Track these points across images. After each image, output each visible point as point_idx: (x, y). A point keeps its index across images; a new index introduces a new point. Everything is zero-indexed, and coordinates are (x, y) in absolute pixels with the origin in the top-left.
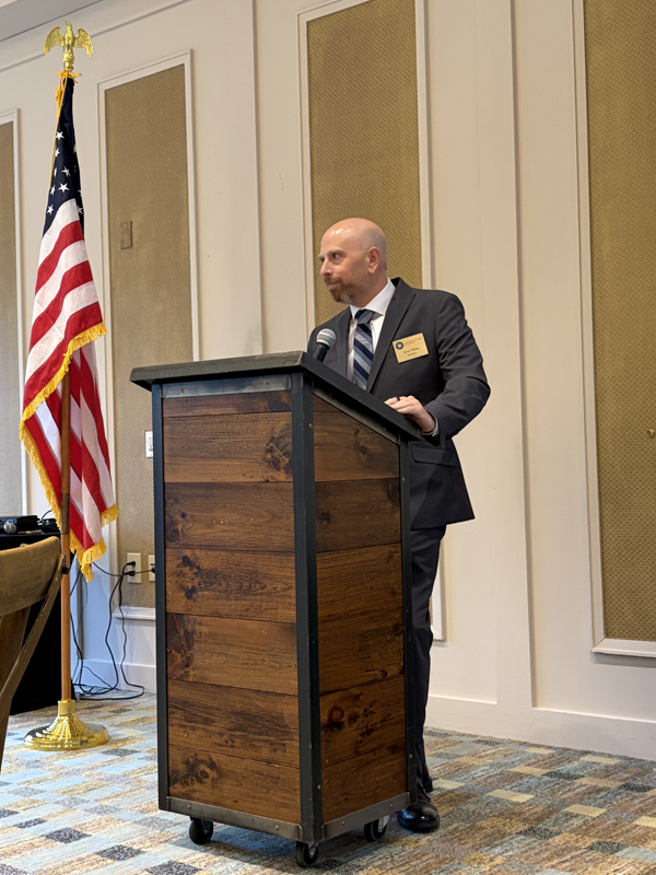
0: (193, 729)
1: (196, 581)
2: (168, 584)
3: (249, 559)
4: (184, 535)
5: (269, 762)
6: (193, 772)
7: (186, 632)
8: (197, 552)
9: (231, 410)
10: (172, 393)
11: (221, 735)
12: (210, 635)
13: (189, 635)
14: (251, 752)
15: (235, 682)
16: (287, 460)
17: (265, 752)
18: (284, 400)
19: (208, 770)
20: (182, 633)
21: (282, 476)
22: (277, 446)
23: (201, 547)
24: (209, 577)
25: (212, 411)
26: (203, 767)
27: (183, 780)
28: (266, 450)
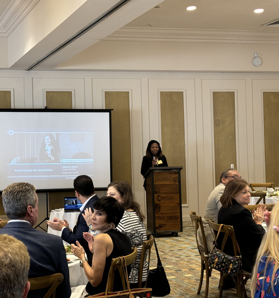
0: (160, 220)
1: (161, 199)
2: (155, 200)
3: (171, 195)
4: (158, 192)
5: (175, 222)
7: (159, 206)
8: (161, 194)
9: (167, 174)
10: (156, 171)
11: (166, 220)
12: (164, 206)
13: (160, 207)
14: (172, 222)
15: (168, 212)
16: (177, 181)
17: (174, 221)
18: (177, 172)
19: (164, 226)
20: (158, 206)
21: (177, 183)
22: (176, 179)
23: (162, 194)
24: (163, 198)
25: (163, 174)
26: (162, 225)
27: (159, 228)
28: (174, 179)
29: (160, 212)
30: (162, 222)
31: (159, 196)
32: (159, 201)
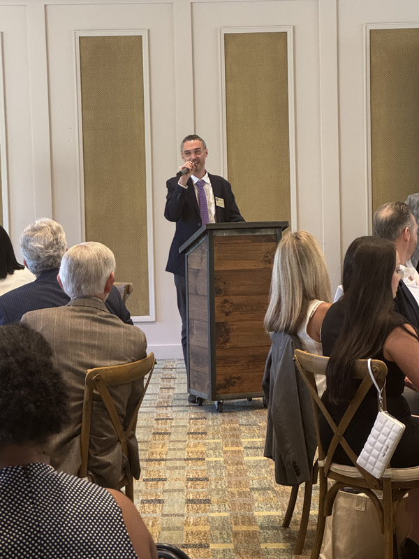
0: (229, 366)
1: (231, 309)
2: (216, 311)
4: (225, 291)
6: (229, 382)
7: (225, 329)
8: (231, 297)
9: (248, 241)
10: (219, 234)
11: (243, 366)
12: (238, 329)
13: (227, 331)
14: (257, 369)
18: (273, 238)
19: (236, 380)
20: (223, 330)
22: (270, 254)
23: (233, 295)
24: (237, 307)
25: (239, 241)
26: (234, 380)
27: (224, 387)
28: (265, 257)
29: (228, 345)
30: (232, 371)
31: (226, 301)
32: (227, 314)
